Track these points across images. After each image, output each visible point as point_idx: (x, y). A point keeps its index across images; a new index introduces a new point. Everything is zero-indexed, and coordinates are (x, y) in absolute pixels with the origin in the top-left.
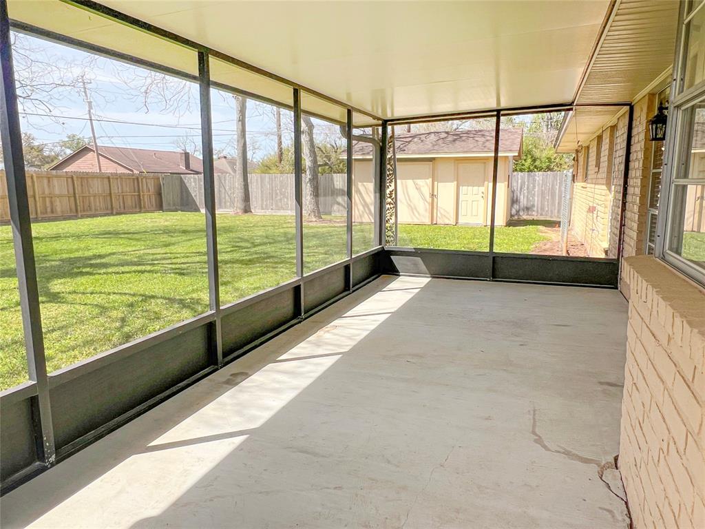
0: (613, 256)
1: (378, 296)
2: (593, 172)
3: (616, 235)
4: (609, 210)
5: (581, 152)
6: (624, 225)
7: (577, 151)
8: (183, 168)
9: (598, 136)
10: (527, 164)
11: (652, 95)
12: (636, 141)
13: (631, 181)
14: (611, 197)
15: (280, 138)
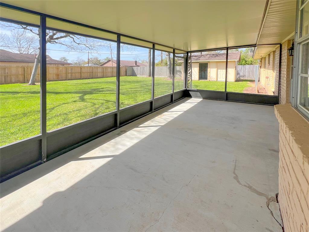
0: (276, 94)
1: (183, 104)
2: (267, 65)
3: (277, 87)
4: (274, 78)
5: (262, 59)
6: (280, 84)
7: (261, 59)
8: (135, 65)
9: (269, 54)
10: (243, 63)
11: (289, 41)
12: (284, 56)
13: (282, 69)
14: (275, 74)
15: (162, 57)
